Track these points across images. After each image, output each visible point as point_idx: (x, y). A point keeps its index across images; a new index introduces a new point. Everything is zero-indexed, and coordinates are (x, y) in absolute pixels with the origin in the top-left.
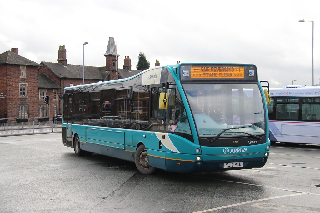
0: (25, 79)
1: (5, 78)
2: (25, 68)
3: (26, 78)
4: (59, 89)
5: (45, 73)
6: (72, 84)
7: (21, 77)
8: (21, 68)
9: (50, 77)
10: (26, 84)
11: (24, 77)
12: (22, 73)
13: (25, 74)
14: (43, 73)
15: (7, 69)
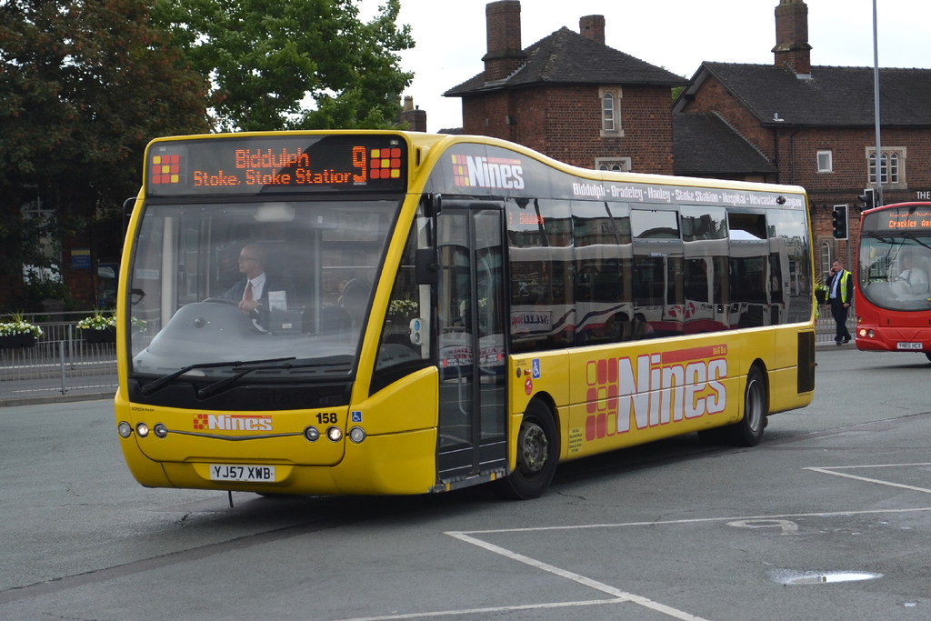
0: (618, 140)
1: (542, 142)
2: (620, 95)
3: (622, 134)
4: (769, 173)
5: (716, 110)
6: (827, 149)
7: (602, 134)
8: (601, 94)
9: (736, 125)
10: (623, 162)
11: (616, 132)
12: (609, 114)
13: (617, 118)
14: (712, 108)
15: (549, 104)
